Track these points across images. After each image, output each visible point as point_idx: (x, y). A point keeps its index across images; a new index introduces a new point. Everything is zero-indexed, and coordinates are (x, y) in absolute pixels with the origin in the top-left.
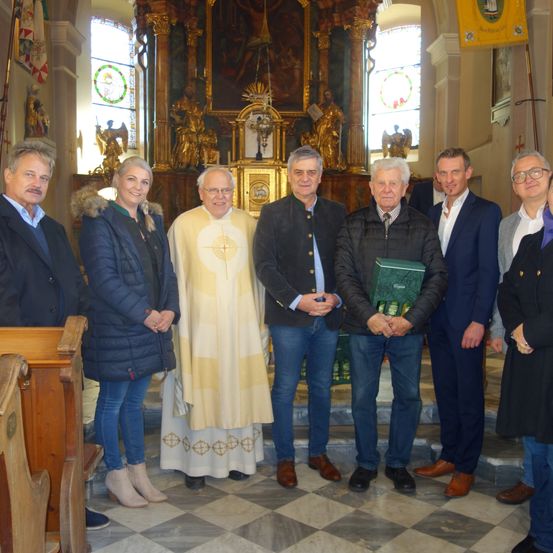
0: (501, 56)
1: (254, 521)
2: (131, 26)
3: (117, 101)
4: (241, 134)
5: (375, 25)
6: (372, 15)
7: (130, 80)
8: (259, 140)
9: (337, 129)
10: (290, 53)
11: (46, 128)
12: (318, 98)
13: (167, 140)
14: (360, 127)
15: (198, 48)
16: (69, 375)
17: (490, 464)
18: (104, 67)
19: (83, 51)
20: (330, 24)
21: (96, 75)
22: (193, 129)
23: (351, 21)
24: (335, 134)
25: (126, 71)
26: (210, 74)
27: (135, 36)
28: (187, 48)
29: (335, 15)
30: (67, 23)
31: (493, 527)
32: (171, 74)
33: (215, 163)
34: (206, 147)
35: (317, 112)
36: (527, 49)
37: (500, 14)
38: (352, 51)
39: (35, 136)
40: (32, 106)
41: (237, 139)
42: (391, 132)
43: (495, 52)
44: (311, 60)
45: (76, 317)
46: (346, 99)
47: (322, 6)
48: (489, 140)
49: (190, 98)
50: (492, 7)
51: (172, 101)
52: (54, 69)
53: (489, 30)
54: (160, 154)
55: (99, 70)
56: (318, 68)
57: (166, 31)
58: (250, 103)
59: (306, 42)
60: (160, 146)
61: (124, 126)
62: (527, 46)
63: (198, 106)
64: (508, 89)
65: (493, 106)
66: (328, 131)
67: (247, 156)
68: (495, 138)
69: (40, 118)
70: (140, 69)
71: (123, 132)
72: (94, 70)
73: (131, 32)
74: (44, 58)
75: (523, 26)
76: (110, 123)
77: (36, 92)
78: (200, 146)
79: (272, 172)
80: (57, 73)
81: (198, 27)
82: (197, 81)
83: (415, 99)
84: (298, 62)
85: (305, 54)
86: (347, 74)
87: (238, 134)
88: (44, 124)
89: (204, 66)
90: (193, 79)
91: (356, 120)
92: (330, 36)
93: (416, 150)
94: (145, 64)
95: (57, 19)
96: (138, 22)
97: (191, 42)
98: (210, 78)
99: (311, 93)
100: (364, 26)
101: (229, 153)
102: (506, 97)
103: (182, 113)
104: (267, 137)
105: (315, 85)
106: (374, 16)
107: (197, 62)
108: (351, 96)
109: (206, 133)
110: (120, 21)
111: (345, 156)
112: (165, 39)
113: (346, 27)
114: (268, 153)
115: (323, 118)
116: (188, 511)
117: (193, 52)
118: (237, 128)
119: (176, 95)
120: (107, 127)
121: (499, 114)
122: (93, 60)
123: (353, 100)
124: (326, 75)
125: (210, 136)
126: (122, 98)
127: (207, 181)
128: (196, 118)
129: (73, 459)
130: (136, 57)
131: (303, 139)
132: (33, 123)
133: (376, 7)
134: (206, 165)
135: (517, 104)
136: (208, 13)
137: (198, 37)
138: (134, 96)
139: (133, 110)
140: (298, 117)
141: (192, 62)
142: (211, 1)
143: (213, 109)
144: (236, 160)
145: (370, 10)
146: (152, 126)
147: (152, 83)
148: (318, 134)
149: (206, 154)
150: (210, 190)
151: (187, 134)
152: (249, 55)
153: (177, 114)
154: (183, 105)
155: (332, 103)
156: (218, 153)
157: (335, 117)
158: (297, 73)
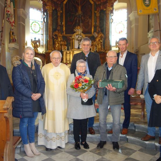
0: (151, 17)
2: (41, 10)
3: (37, 32)
5: (113, 9)
6: (112, 6)
7: (41, 26)
9: (102, 40)
10: (88, 17)
11: (15, 40)
12: (96, 30)
13: (51, 43)
14: (109, 39)
15: (61, 16)
16: (7, 115)
17: (145, 143)
18: (34, 22)
19: (27, 17)
20: (100, 9)
22: (59, 40)
23: (106, 8)
24: (101, 41)
25: (40, 23)
26: (64, 24)
27: (42, 13)
28: (58, 16)
29: (101, 6)
30: (22, 9)
32: (53, 24)
33: (66, 50)
34: (63, 45)
35: (96, 35)
36: (158, 15)
37: (150, 5)
38: (106, 17)
39: (12, 42)
40: (11, 34)
41: (72, 43)
43: (149, 16)
44: (94, 20)
45: (10, 97)
46: (104, 30)
47: (97, 3)
49: (58, 31)
50: (147, 3)
52: (19, 23)
53: (147, 10)
54: (49, 47)
55: (32, 23)
56: (96, 22)
57: (51, 11)
58: (75, 32)
59: (93, 14)
62: (158, 14)
63: (61, 33)
64: (153, 27)
65: (148, 32)
66: (99, 40)
67: (75, 48)
69: (14, 37)
71: (39, 41)
72: (31, 23)
74: (13, 19)
75: (157, 8)
76: (35, 38)
77: (13, 30)
78: (61, 45)
80: (20, 24)
81: (61, 10)
83: (125, 31)
84: (90, 20)
85: (92, 18)
86: (105, 23)
87: (72, 41)
88: (15, 39)
89: (63, 21)
90: (59, 25)
91: (107, 37)
92: (100, 12)
94: (45, 21)
95: (19, 8)
96: (43, 9)
97: (59, 14)
98: (64, 25)
99: (94, 29)
100: (110, 9)
101: (70, 47)
102: (152, 30)
103: (56, 35)
104: (80, 42)
105: (95, 27)
107: (61, 20)
109: (63, 41)
110: (38, 9)
111: (104, 48)
112: (51, 14)
113: (104, 10)
115: (98, 36)
116: (49, 157)
117: (59, 17)
118: (72, 40)
119: (54, 30)
120: (34, 40)
121: (150, 35)
122: (30, 21)
123: (107, 31)
124: (99, 24)
125: (64, 42)
126: (39, 31)
127: (53, 55)
128: (60, 36)
129: (8, 142)
130: (43, 19)
132: (12, 38)
133: (113, 3)
134: (63, 50)
135: (155, 32)
136: (64, 6)
137: (61, 13)
138: (42, 31)
139: (42, 35)
140: (90, 36)
141: (59, 20)
142: (65, 2)
143: (66, 34)
144: (72, 49)
145: (111, 5)
146: (47, 39)
147: (47, 27)
148: (96, 41)
149: (63, 47)
150: (53, 58)
151: (57, 41)
152: (76, 18)
153: (55, 35)
154: (56, 33)
155: (100, 32)
156: (66, 47)
157: (101, 36)
158: (90, 23)
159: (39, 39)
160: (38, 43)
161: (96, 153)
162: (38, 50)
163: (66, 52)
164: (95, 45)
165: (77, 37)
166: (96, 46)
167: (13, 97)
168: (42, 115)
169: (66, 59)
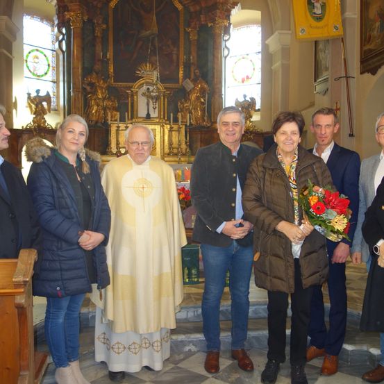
0: (321, 46)
2: (53, 22)
3: (42, 76)
4: (135, 100)
5: (230, 24)
7: (52, 61)
8: (148, 104)
9: (204, 97)
10: (170, 42)
12: (190, 74)
13: (81, 104)
14: (220, 96)
15: (102, 38)
17: (345, 349)
18: (32, 51)
19: (17, 38)
20: (198, 23)
21: (27, 56)
22: (100, 96)
23: (213, 21)
24: (202, 100)
25: (49, 54)
26: (112, 57)
27: (56, 29)
28: (95, 38)
29: (202, 16)
30: (5, 17)
32: (83, 57)
33: (116, 120)
34: (110, 109)
35: (189, 85)
36: (343, 41)
37: (324, 16)
38: (215, 42)
41: (132, 104)
42: (241, 99)
43: (316, 43)
44: (185, 48)
46: (210, 75)
47: (192, 9)
48: (312, 105)
49: (97, 73)
50: (318, 11)
51: (84, 76)
53: (317, 28)
55: (30, 53)
56: (190, 53)
57: (79, 25)
58: (141, 77)
59: (181, 35)
60: (75, 108)
62: (342, 39)
63: (103, 79)
64: (327, 69)
65: (315, 81)
66: (198, 98)
67: (139, 116)
68: (316, 103)
70: (60, 52)
72: (26, 53)
73: (53, 26)
75: (339, 26)
76: (38, 91)
78: (105, 109)
79: (158, 128)
81: (103, 23)
82: (102, 61)
83: (257, 76)
84: (175, 49)
85: (181, 43)
86: (210, 58)
87: (133, 100)
89: (107, 50)
90: (99, 60)
91: (217, 91)
92: (198, 31)
93: (259, 113)
94: (64, 48)
96: (58, 18)
98: (112, 60)
99: (184, 71)
100: (223, 24)
101: (126, 114)
102: (324, 75)
103: (92, 85)
104: (155, 102)
105: (187, 66)
106: (229, 18)
107: (102, 47)
108: (213, 74)
109: (109, 99)
110: (45, 17)
111: (210, 117)
112: (79, 31)
113: (209, 25)
114: (154, 114)
115: (194, 89)
117: (99, 40)
118: (132, 96)
119: (87, 72)
120: (36, 94)
121: (320, 87)
122: (25, 46)
123: (216, 76)
124: (195, 59)
125: (112, 101)
126: (46, 74)
128: (102, 88)
129: (25, 373)
130: (57, 45)
131: (179, 104)
133: (230, 11)
134: (109, 122)
135: (335, 80)
136: (111, 13)
137: (103, 30)
138: (55, 72)
139: (54, 82)
140: (175, 88)
141: (99, 48)
142: (112, 4)
143: (114, 82)
144: (132, 119)
145: (226, 13)
146: (69, 93)
147: (69, 63)
148: (190, 100)
149: (109, 114)
150: (133, 143)
151: (95, 100)
153: (88, 85)
154: (93, 78)
155: (200, 79)
156: (118, 113)
157: (202, 88)
158: (175, 57)
159: (48, 93)
160: (45, 104)
162: (45, 121)
163: (118, 127)
164: (186, 110)
165: (145, 87)
166: (190, 113)
169: (118, 144)
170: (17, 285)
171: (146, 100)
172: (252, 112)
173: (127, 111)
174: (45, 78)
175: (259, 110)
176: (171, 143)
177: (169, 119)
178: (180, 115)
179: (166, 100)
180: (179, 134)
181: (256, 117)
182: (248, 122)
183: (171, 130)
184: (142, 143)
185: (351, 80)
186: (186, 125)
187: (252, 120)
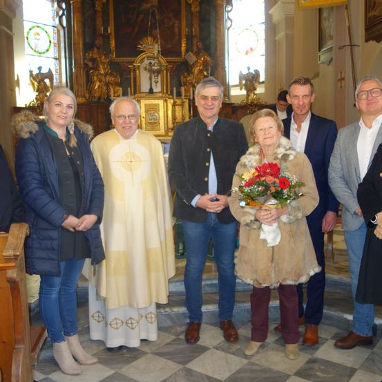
0: (325, 14)
1: (170, 377)
3: (44, 53)
4: (138, 75)
7: (53, 36)
8: (150, 79)
9: (207, 70)
10: (171, 15)
12: (192, 47)
13: (83, 80)
14: (224, 68)
15: (103, 12)
16: (15, 275)
17: (346, 319)
18: (33, 27)
19: (17, 15)
21: (28, 33)
22: (102, 72)
24: (205, 73)
25: (51, 30)
26: (113, 32)
27: (56, 5)
28: (95, 12)
31: (356, 370)
32: (84, 31)
33: (119, 96)
34: (112, 84)
35: (192, 58)
36: (347, 8)
38: (217, 13)
41: (135, 79)
42: (245, 72)
43: (320, 10)
44: (186, 20)
45: (18, 225)
46: (213, 48)
48: (317, 75)
49: (98, 48)
51: (85, 51)
54: (78, 90)
55: (30, 29)
56: (192, 25)
58: (143, 51)
59: (182, 7)
60: (77, 84)
61: (50, 71)
62: (346, 6)
63: (105, 55)
64: (331, 38)
65: (320, 51)
66: (201, 71)
67: (142, 91)
68: (321, 74)
70: (60, 28)
72: (26, 30)
73: (53, 1)
76: (40, 68)
78: (107, 84)
79: (161, 102)
82: (103, 36)
83: (261, 48)
84: (177, 22)
85: (182, 16)
86: (213, 30)
87: (135, 75)
89: (108, 25)
90: (100, 35)
91: (220, 63)
92: (200, 2)
93: (263, 85)
94: (65, 24)
98: (113, 34)
99: (187, 44)
101: (129, 89)
102: (329, 44)
103: (93, 60)
104: (157, 76)
105: (190, 38)
107: (103, 22)
108: (216, 47)
109: (111, 74)
112: (78, 5)
114: (157, 89)
115: (196, 62)
116: (116, 370)
117: (99, 14)
118: (135, 71)
119: (88, 47)
120: (38, 72)
121: (324, 57)
122: (25, 23)
123: (218, 49)
124: (198, 31)
125: (114, 77)
126: (48, 50)
127: (117, 109)
128: (104, 63)
129: (21, 346)
130: (57, 20)
131: (182, 77)
135: (339, 49)
137: (103, 4)
138: (56, 49)
139: (56, 59)
140: (178, 62)
141: (99, 22)
143: (116, 57)
144: (135, 94)
146: (71, 69)
147: (70, 38)
148: (193, 74)
149: (112, 90)
150: (119, 117)
151: (97, 75)
152: (141, 17)
153: (90, 61)
154: (94, 54)
155: (203, 51)
156: (121, 89)
157: (205, 61)
158: (176, 30)
159: (50, 70)
160: (47, 81)
161: (230, 350)
164: (190, 84)
165: (146, 62)
166: (193, 86)
167: (27, 225)
168: (92, 264)
170: (8, 259)
171: (148, 75)
172: (256, 84)
173: (129, 86)
174: (47, 54)
175: (263, 82)
176: (174, 118)
177: (172, 93)
178: (183, 89)
179: (169, 74)
180: (183, 108)
181: (260, 90)
182: (252, 94)
183: (174, 105)
184: (128, 117)
185: (356, 49)
186: (189, 100)
187: (256, 92)
